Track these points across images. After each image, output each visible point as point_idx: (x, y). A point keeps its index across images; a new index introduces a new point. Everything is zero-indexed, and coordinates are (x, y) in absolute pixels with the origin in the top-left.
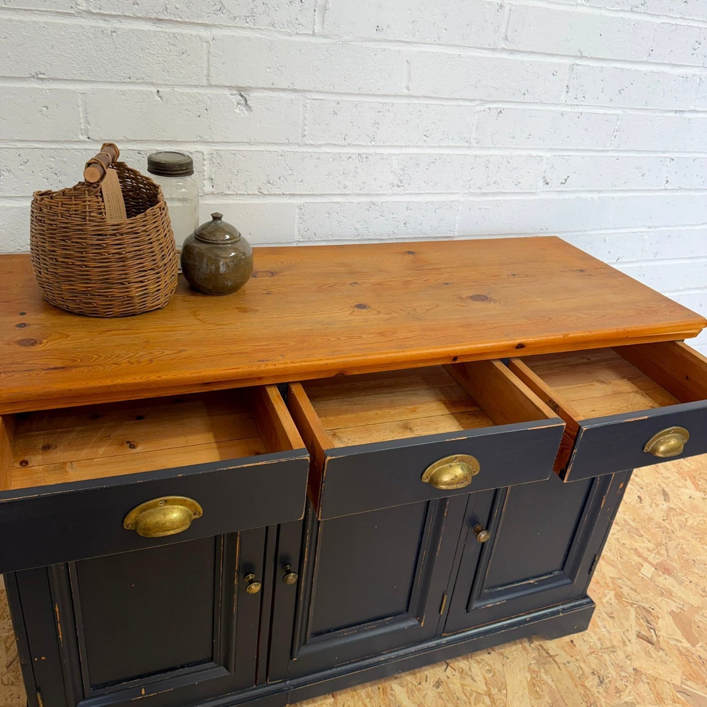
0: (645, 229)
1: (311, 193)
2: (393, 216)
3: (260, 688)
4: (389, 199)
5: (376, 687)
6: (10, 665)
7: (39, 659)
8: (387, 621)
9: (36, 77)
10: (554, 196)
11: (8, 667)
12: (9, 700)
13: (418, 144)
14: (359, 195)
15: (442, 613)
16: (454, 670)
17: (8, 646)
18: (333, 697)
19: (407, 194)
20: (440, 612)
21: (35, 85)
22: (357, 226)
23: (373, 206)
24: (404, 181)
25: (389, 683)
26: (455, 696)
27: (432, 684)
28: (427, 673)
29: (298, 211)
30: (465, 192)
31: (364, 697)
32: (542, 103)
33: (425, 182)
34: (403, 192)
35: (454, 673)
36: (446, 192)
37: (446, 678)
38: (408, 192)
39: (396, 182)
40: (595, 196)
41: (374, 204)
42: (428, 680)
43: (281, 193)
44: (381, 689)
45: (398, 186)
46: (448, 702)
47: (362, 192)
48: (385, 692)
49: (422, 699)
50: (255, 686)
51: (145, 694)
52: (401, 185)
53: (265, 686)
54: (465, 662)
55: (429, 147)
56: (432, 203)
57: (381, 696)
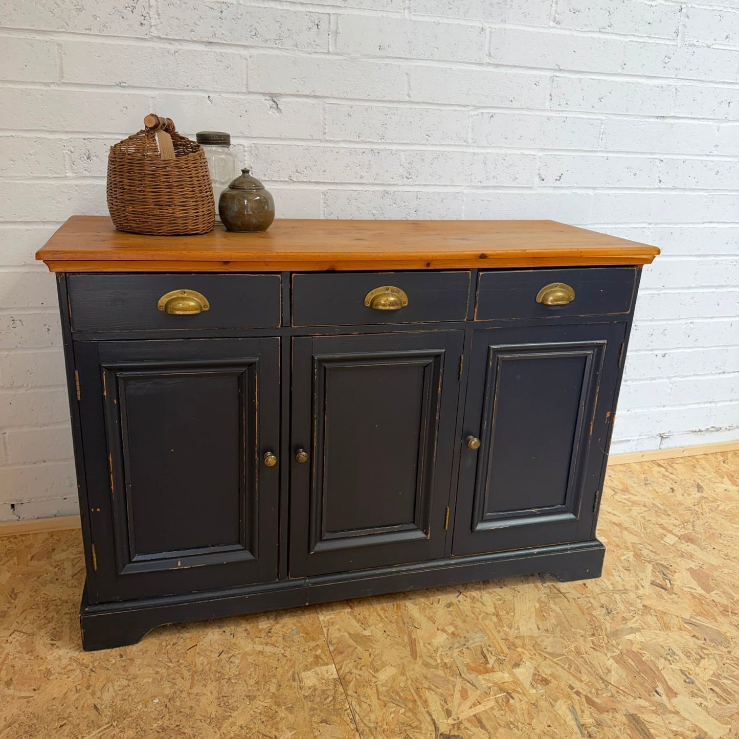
0: (646, 225)
1: (333, 181)
2: (405, 204)
3: (282, 582)
4: (400, 188)
5: (391, 604)
7: (95, 510)
8: (396, 528)
9: (119, 85)
10: (551, 191)
13: (422, 142)
14: (373, 184)
15: (447, 527)
16: (466, 597)
18: (351, 608)
19: (416, 185)
21: (119, 91)
22: (374, 212)
23: (386, 195)
24: (413, 174)
25: (405, 601)
26: (464, 614)
27: (443, 605)
28: (440, 597)
29: (322, 196)
30: (468, 184)
31: (379, 609)
32: (528, 109)
33: (431, 175)
34: (411, 183)
35: (466, 598)
36: (450, 184)
37: (457, 602)
38: (416, 183)
39: (406, 174)
40: (591, 192)
41: (387, 193)
42: (440, 602)
43: (307, 180)
44: (395, 606)
45: (408, 178)
46: (457, 617)
47: (376, 182)
48: (398, 607)
49: (432, 614)
50: (277, 580)
51: (181, 566)
52: (409, 177)
53: (287, 581)
54: (478, 592)
55: (432, 145)
56: (439, 193)
57: (395, 610)
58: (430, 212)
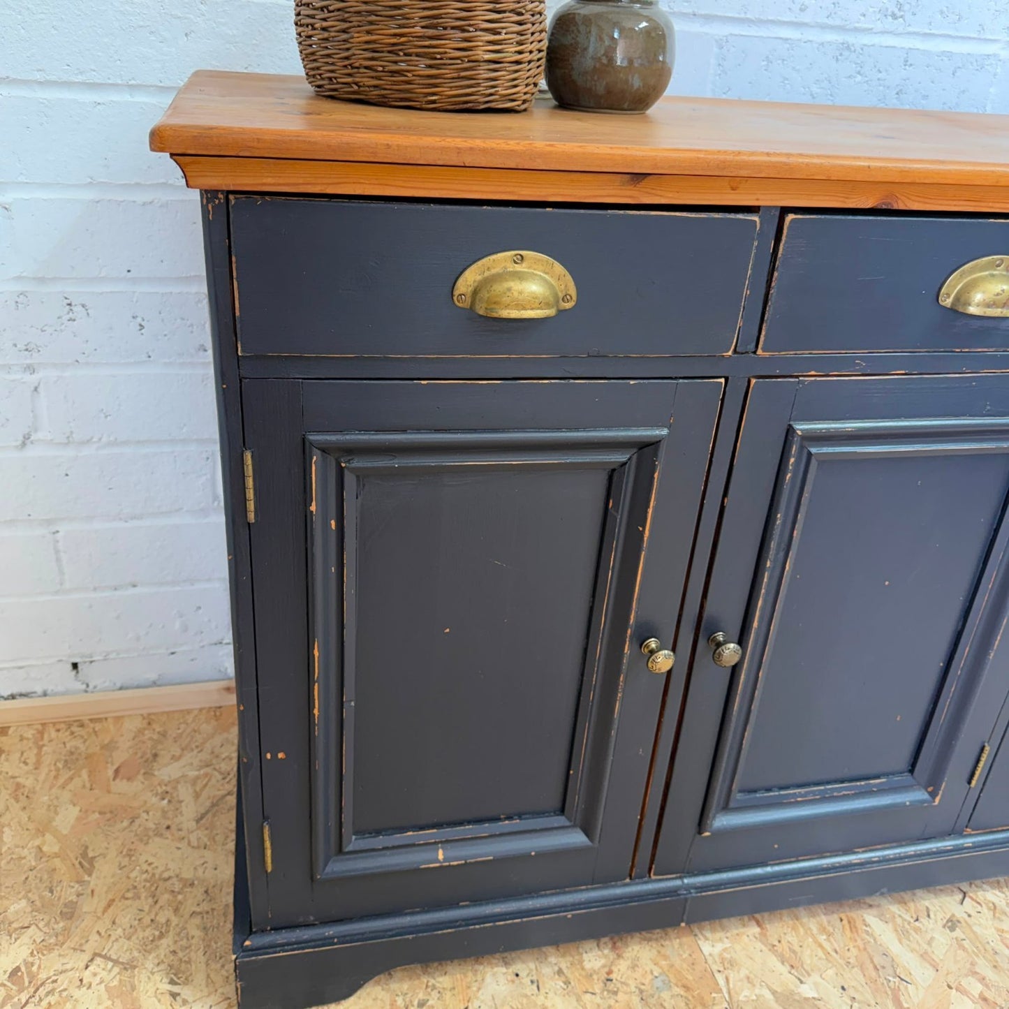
1: (742, 16)
2: (880, 76)
3: (637, 884)
4: (876, 40)
5: (836, 916)
6: (202, 818)
7: (274, 756)
8: (875, 785)
11: (198, 821)
12: (200, 871)
14: (823, 27)
15: (974, 782)
16: (979, 903)
17: (198, 789)
18: (759, 924)
19: (909, 33)
20: (969, 782)
22: (815, 89)
23: (846, 53)
24: (906, 7)
25: (859, 912)
26: (987, 947)
27: (940, 923)
28: (927, 903)
29: (716, 50)
31: (815, 931)
33: (942, 12)
34: (901, 30)
35: (979, 909)
36: (975, 36)
37: (965, 916)
38: (910, 29)
39: (892, 8)
41: (848, 48)
42: (932, 916)
43: (690, 11)
44: (845, 922)
45: (894, 17)
46: (977, 956)
47: (830, 22)
48: (852, 926)
49: (926, 946)
50: (628, 880)
51: (445, 860)
52: (899, 14)
53: (646, 883)
54: (997, 892)
56: (950, 55)
57: (848, 932)
58: (925, 97)
